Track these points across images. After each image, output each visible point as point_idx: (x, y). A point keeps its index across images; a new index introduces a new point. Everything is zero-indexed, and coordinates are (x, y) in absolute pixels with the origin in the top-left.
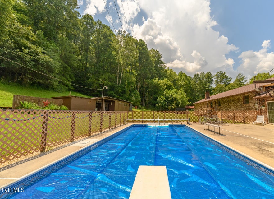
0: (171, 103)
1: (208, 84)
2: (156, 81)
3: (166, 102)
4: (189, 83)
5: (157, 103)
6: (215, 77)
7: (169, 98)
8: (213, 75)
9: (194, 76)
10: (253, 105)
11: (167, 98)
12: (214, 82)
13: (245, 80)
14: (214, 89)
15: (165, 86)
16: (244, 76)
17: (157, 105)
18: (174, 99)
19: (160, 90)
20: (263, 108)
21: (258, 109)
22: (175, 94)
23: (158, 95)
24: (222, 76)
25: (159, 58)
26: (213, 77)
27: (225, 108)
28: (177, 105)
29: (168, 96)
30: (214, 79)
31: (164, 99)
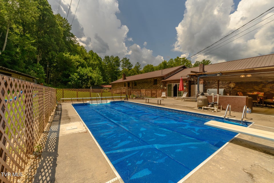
0: (86, 82)
1: (116, 67)
2: (67, 55)
3: (81, 80)
4: (100, 64)
5: (70, 81)
6: (122, 62)
7: (84, 76)
8: (121, 60)
9: (105, 57)
10: (159, 85)
11: (81, 76)
12: (121, 66)
13: (140, 67)
14: (121, 72)
15: (77, 63)
16: (140, 65)
17: (70, 83)
18: (89, 78)
19: (72, 67)
20: (165, 88)
21: (162, 88)
22: (90, 72)
23: (70, 72)
24: (127, 62)
25: (69, 29)
26: (121, 62)
27: (140, 87)
28: (93, 83)
29: (83, 74)
30: (121, 63)
31: (78, 77)
